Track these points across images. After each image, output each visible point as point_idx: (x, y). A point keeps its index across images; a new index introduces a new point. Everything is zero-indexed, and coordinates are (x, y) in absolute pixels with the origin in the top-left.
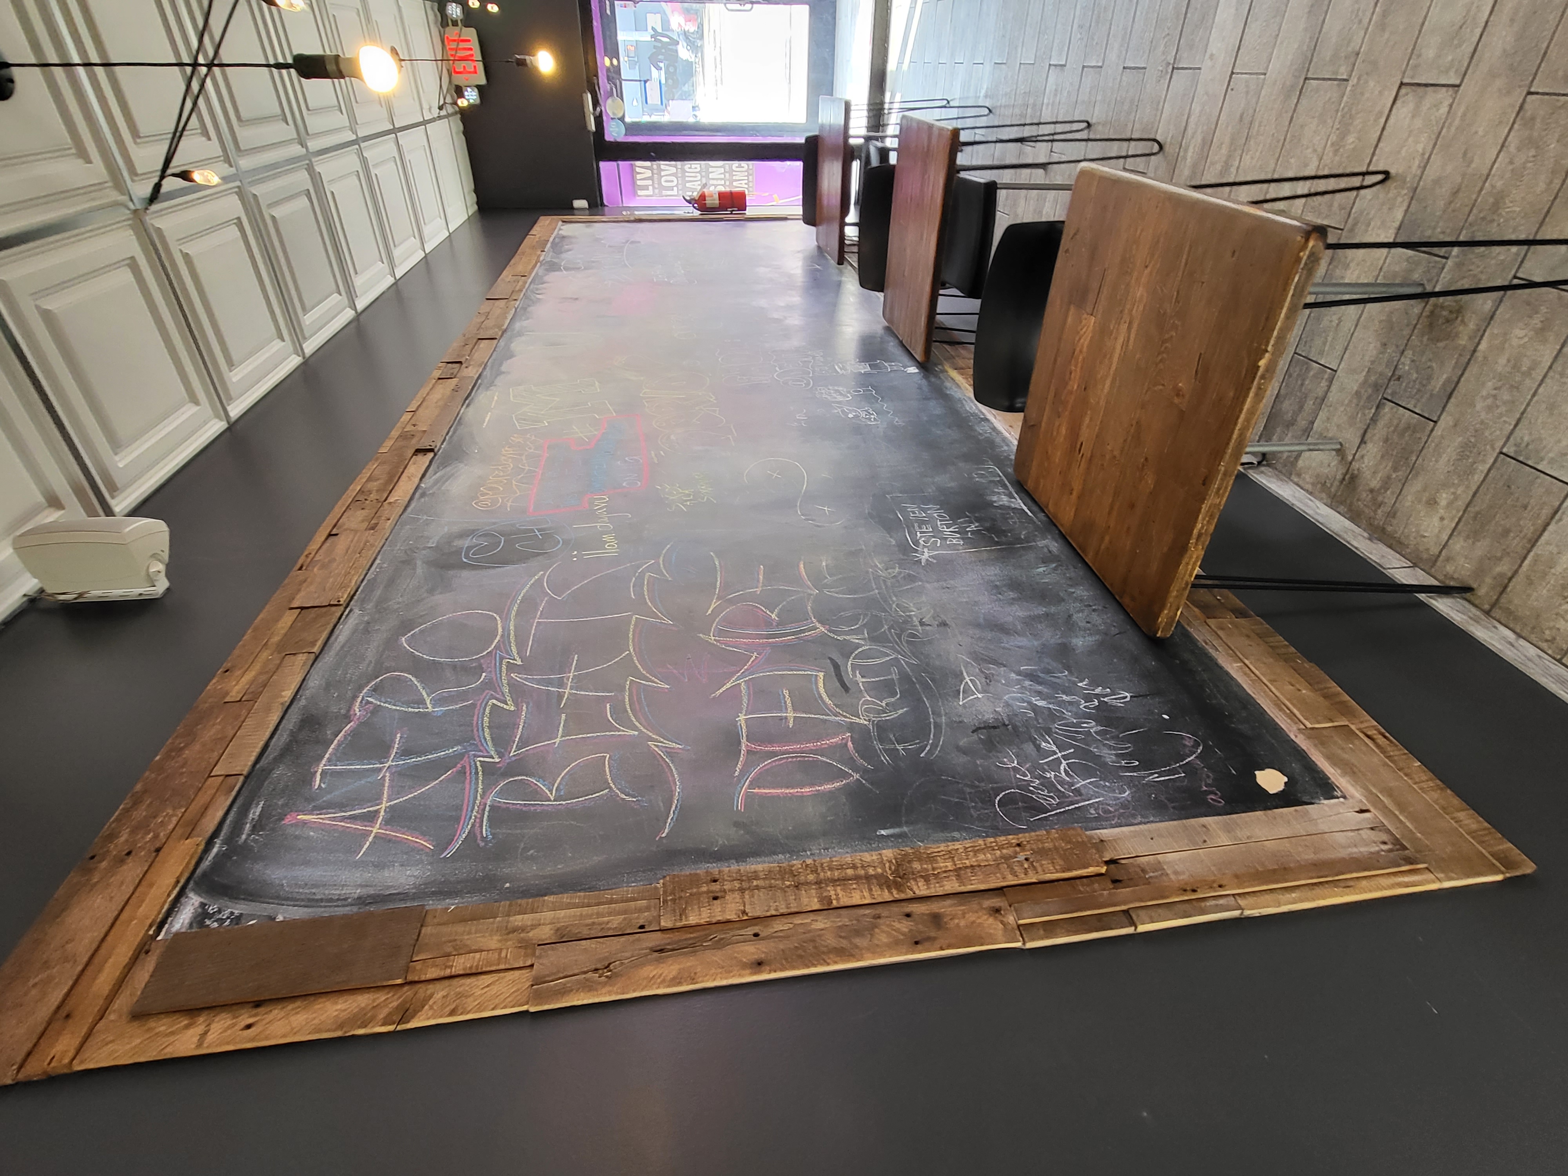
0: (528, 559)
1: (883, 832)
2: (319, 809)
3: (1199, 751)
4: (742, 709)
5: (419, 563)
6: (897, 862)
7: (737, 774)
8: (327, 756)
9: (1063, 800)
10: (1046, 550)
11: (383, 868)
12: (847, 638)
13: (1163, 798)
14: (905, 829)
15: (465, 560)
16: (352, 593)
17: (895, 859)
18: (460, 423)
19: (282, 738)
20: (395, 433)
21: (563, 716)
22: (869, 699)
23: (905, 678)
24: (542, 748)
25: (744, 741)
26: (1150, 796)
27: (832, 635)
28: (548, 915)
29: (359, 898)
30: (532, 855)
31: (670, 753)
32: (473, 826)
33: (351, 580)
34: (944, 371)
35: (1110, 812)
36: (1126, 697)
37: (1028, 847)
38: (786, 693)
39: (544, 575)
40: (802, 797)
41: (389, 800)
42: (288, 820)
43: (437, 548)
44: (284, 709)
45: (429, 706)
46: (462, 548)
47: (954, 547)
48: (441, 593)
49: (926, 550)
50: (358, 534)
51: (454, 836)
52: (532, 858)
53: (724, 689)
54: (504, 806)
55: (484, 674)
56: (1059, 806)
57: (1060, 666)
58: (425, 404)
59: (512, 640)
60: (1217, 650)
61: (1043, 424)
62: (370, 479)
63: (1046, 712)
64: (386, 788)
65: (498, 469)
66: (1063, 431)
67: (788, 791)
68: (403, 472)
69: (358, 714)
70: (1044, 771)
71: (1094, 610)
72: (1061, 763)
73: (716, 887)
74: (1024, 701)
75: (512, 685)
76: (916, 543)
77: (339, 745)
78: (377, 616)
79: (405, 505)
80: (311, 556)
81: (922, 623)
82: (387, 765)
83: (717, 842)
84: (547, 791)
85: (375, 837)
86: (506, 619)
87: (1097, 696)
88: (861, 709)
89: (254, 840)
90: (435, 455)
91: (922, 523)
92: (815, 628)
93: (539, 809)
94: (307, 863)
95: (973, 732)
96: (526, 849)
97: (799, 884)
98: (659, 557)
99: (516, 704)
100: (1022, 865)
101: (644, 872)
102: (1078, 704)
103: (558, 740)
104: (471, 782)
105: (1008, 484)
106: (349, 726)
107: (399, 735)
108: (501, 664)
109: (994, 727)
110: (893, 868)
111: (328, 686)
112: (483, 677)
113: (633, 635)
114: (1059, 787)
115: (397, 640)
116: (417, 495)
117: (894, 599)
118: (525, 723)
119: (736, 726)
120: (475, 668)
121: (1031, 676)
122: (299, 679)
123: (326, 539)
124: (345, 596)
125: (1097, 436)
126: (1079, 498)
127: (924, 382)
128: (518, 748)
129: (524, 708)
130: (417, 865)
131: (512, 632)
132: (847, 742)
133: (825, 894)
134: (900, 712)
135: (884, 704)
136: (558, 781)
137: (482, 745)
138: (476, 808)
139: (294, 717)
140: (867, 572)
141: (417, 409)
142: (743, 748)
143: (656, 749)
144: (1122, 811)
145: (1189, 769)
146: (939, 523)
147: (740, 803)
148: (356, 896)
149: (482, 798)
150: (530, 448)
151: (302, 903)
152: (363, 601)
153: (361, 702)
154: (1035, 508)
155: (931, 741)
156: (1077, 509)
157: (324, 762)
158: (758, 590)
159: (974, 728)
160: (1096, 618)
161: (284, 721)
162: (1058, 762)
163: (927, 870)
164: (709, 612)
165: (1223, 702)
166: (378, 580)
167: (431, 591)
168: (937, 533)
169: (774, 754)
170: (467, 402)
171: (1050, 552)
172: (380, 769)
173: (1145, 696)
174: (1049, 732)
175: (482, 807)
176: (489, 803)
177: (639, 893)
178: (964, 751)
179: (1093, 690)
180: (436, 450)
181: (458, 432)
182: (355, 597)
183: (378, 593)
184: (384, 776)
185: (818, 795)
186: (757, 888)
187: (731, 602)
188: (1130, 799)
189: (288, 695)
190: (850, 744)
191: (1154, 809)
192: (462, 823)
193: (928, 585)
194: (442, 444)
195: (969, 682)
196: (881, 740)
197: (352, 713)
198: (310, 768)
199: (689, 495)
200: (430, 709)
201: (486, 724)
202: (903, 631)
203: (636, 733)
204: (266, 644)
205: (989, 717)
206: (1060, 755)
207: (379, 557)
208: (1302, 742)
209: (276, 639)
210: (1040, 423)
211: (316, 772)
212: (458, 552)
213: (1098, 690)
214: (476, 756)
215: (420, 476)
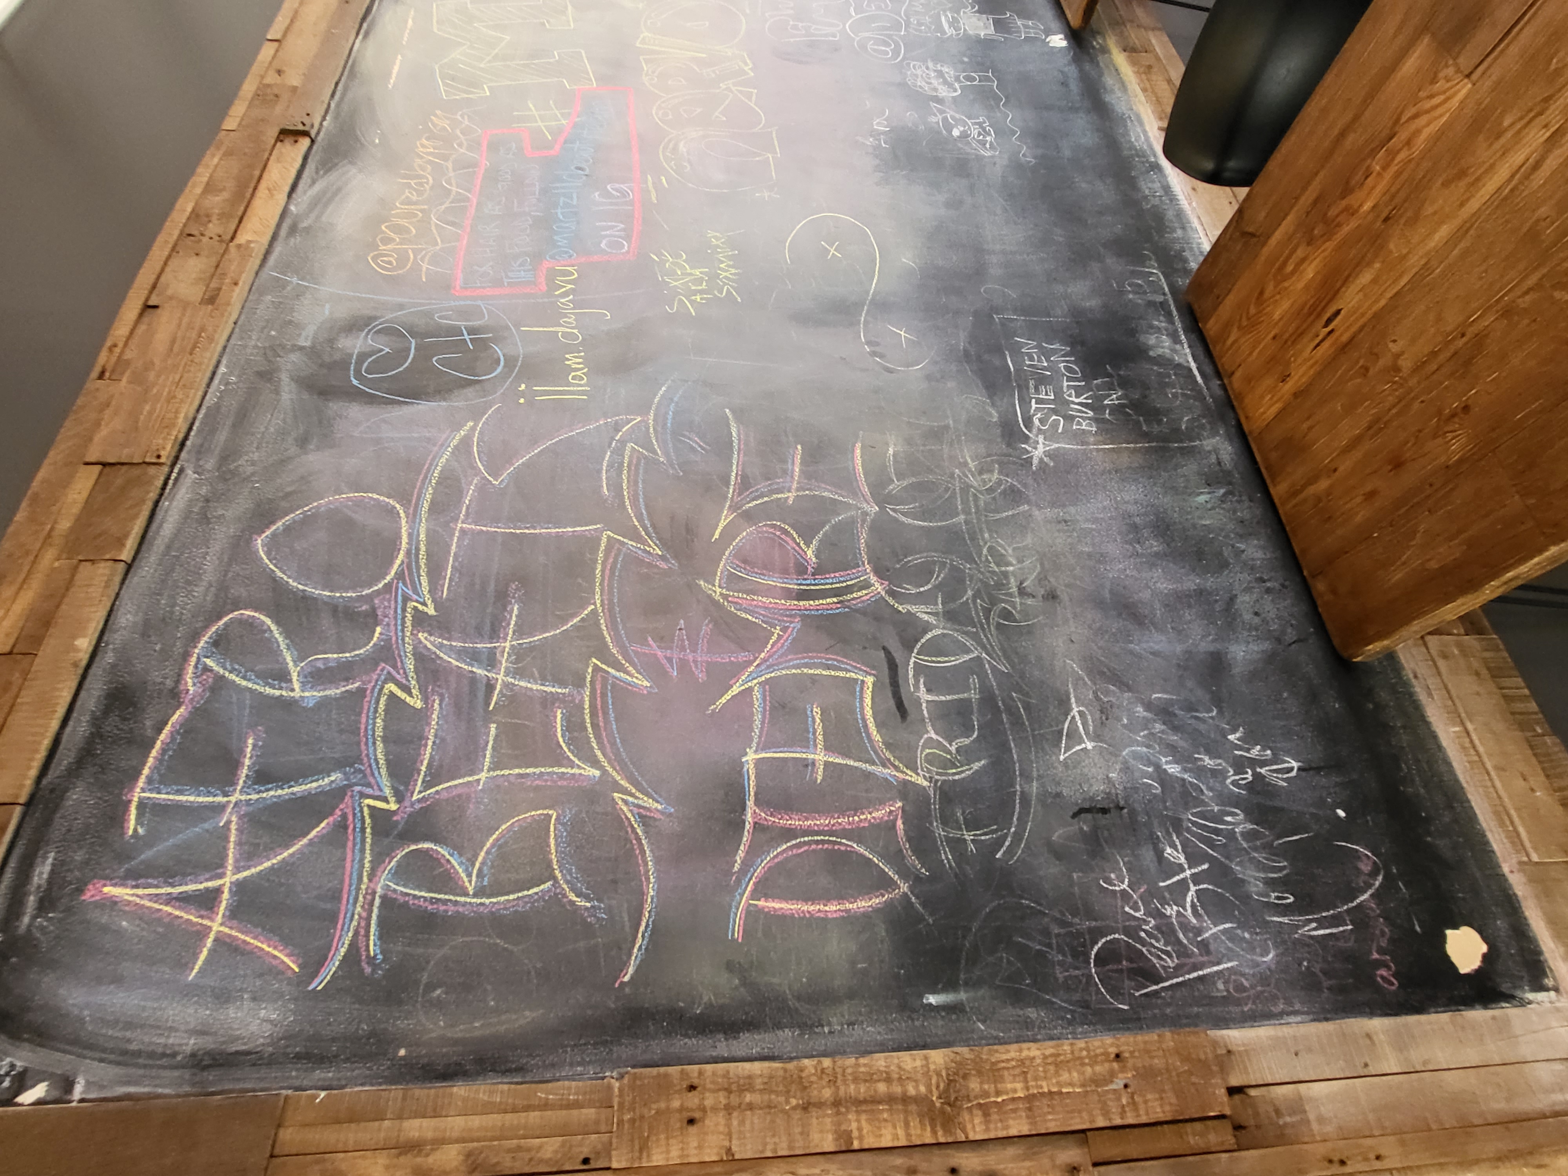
0: (450, 391)
1: (932, 999)
2: (134, 877)
3: (1377, 883)
4: (751, 739)
5: (285, 377)
6: (948, 1075)
7: (737, 867)
8: (146, 771)
9: (1184, 960)
10: (1213, 458)
11: (227, 1001)
12: (913, 609)
13: (1317, 968)
14: (962, 996)
15: (355, 382)
16: (181, 436)
17: (947, 1069)
18: (352, 75)
19: (80, 727)
20: (249, 87)
21: (493, 726)
22: (934, 736)
23: (988, 699)
24: (459, 791)
25: (750, 803)
26: (1300, 965)
27: (891, 601)
28: (456, 1124)
29: (193, 1055)
30: (439, 996)
31: (645, 820)
32: (356, 933)
33: (177, 412)
34: (1105, 50)
35: (1245, 989)
36: (1292, 769)
37: (1130, 1064)
38: (817, 710)
39: (473, 429)
40: (825, 920)
41: (238, 869)
42: (87, 896)
43: (313, 352)
44: (80, 671)
45: (296, 685)
46: (351, 355)
47: (1080, 437)
48: (318, 449)
49: (1041, 439)
50: (189, 312)
51: (329, 950)
52: (439, 1004)
53: (728, 696)
54: (401, 899)
55: (378, 629)
56: (1178, 970)
57: (1208, 697)
58: (297, 24)
59: (422, 563)
60: (1430, 695)
61: (1273, 241)
62: (210, 188)
63: (1178, 788)
64: (232, 845)
65: (409, 186)
66: (1310, 272)
67: (805, 908)
68: (260, 178)
69: (191, 689)
70: (1164, 902)
71: (1268, 591)
72: (1188, 889)
73: (693, 1100)
74: (1149, 763)
75: (422, 658)
76: (1028, 422)
77: (164, 751)
78: (221, 486)
79: (263, 251)
80: (117, 350)
81: (1022, 592)
82: (233, 799)
83: (701, 998)
84: (463, 875)
85: (216, 940)
86: (413, 518)
87: (1254, 763)
88: (921, 754)
89: (42, 928)
90: (313, 141)
91: (1042, 381)
92: (867, 585)
93: (451, 909)
94: (118, 980)
95: (1075, 815)
96: (430, 987)
97: (809, 1103)
98: (648, 413)
99: (426, 699)
100: (1119, 1099)
101: (595, 1045)
102: (1223, 774)
103: (483, 776)
104: (354, 845)
105: (1175, 313)
106: (178, 713)
107: (250, 741)
108: (404, 610)
109: (1104, 811)
110: (942, 1086)
111: (146, 629)
112: (377, 635)
113: (603, 571)
114: (1181, 936)
115: (249, 541)
116: (283, 232)
117: (986, 535)
118: (436, 736)
119: (740, 773)
120: (366, 615)
121: (1164, 713)
122: (102, 614)
123: (141, 315)
124: (169, 447)
125: (1375, 315)
126: (1296, 395)
127: (1072, 71)
128: (427, 785)
129: (436, 706)
130: (276, 1001)
131: (423, 548)
132: (896, 819)
133: (843, 1127)
134: (976, 766)
135: (953, 749)
136: (480, 859)
137: (373, 774)
138: (361, 898)
139: (96, 688)
140: (952, 476)
141: (285, 35)
142: (749, 818)
143: (625, 808)
144: (1259, 988)
145: (1359, 916)
146: (1065, 384)
147: (737, 929)
148: (188, 1049)
149: (370, 880)
150: (460, 145)
151: (112, 1057)
152: (200, 452)
153: (196, 667)
154: (1209, 369)
155: (1013, 829)
156: (1284, 409)
157: (141, 782)
158: (791, 496)
159: (1076, 809)
160: (1270, 608)
161: (83, 694)
162: (1183, 886)
163: (986, 1094)
164: (717, 536)
165: (1422, 791)
166: (223, 410)
167: (303, 442)
168: (1060, 401)
169: (789, 834)
170: (365, 25)
171: (1219, 463)
172: (222, 808)
173: (1318, 769)
174: (1177, 825)
175: (369, 897)
176: (379, 891)
177: (585, 1093)
178: (1058, 853)
179: (1248, 750)
180: (313, 133)
181: (350, 95)
182: (188, 443)
183: (222, 436)
184: (229, 822)
185: (849, 919)
186: (751, 1107)
187: (749, 517)
188: (1273, 967)
189: (84, 644)
190: (900, 823)
191: (1302, 988)
192: (339, 926)
193: (1036, 513)
194: (324, 118)
195: (1078, 718)
196: (945, 821)
197: (182, 687)
198: (121, 794)
199: (700, 281)
200: (297, 694)
201: (379, 732)
202: (993, 601)
203: (597, 773)
204: (49, 535)
205: (1098, 788)
206: (1188, 873)
207: (224, 361)
208: (1518, 884)
209: (65, 525)
210: (1269, 237)
211: (130, 801)
212: (343, 364)
213: (1256, 751)
214: (363, 795)
215: (287, 189)
